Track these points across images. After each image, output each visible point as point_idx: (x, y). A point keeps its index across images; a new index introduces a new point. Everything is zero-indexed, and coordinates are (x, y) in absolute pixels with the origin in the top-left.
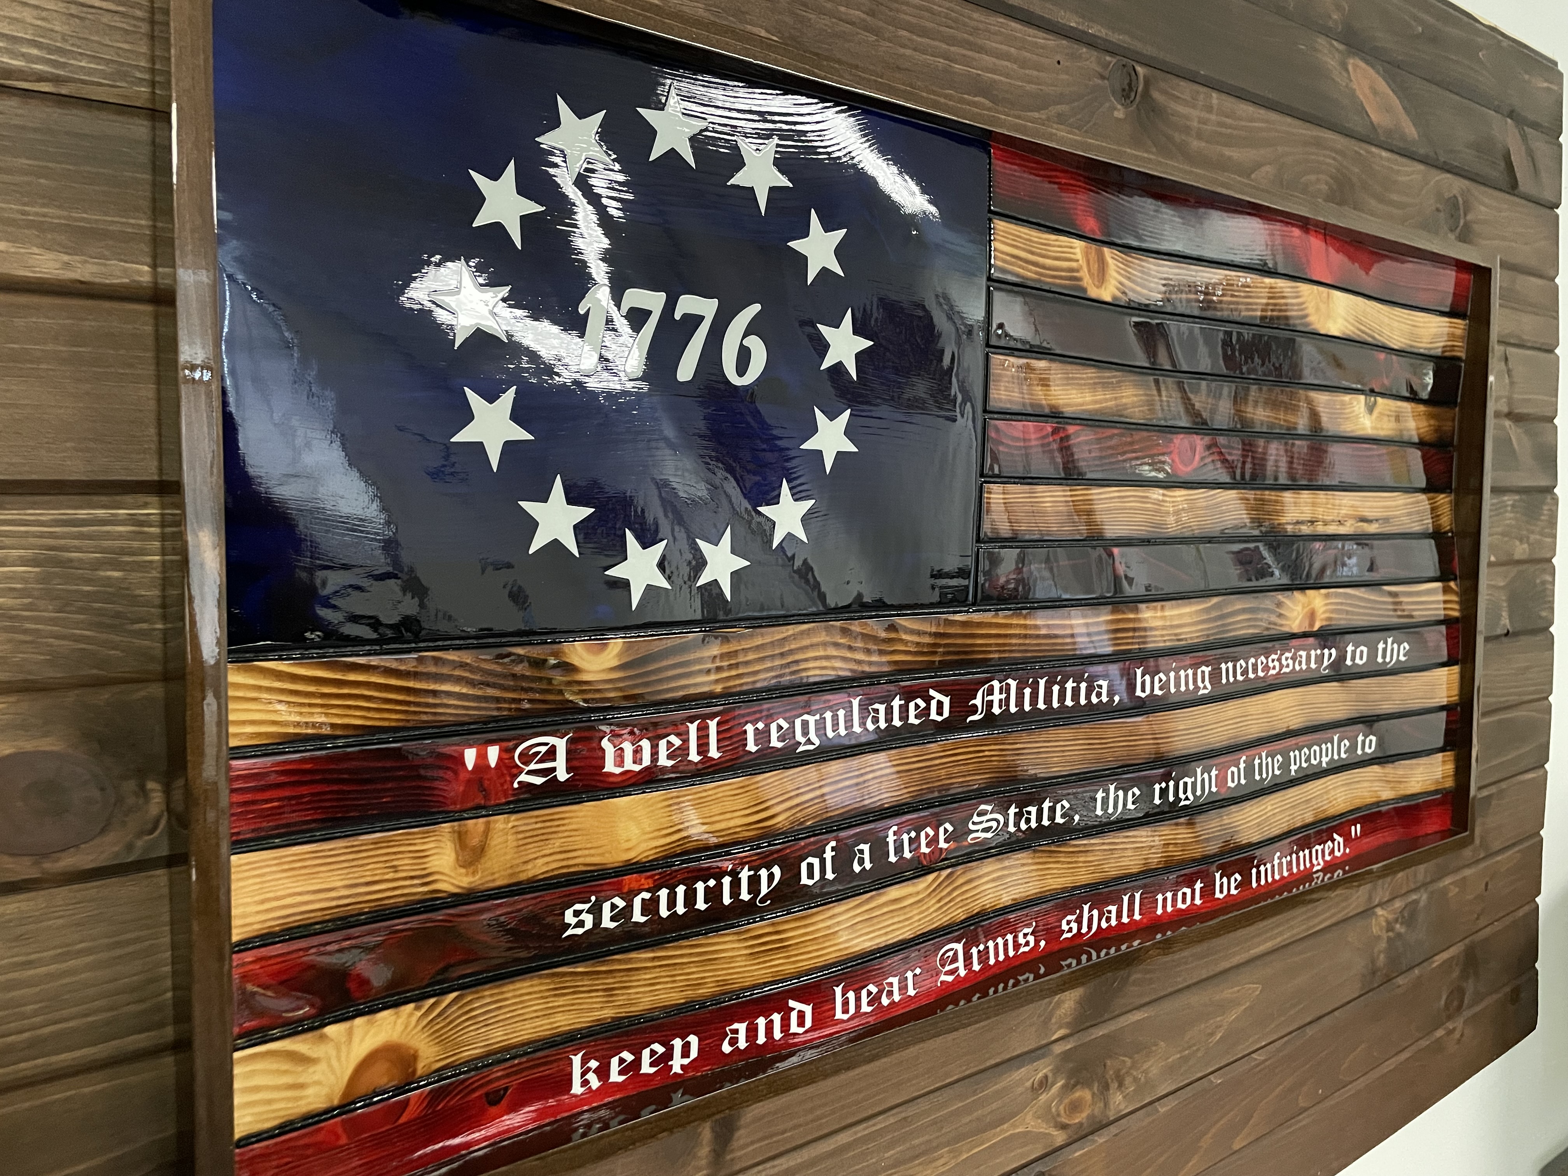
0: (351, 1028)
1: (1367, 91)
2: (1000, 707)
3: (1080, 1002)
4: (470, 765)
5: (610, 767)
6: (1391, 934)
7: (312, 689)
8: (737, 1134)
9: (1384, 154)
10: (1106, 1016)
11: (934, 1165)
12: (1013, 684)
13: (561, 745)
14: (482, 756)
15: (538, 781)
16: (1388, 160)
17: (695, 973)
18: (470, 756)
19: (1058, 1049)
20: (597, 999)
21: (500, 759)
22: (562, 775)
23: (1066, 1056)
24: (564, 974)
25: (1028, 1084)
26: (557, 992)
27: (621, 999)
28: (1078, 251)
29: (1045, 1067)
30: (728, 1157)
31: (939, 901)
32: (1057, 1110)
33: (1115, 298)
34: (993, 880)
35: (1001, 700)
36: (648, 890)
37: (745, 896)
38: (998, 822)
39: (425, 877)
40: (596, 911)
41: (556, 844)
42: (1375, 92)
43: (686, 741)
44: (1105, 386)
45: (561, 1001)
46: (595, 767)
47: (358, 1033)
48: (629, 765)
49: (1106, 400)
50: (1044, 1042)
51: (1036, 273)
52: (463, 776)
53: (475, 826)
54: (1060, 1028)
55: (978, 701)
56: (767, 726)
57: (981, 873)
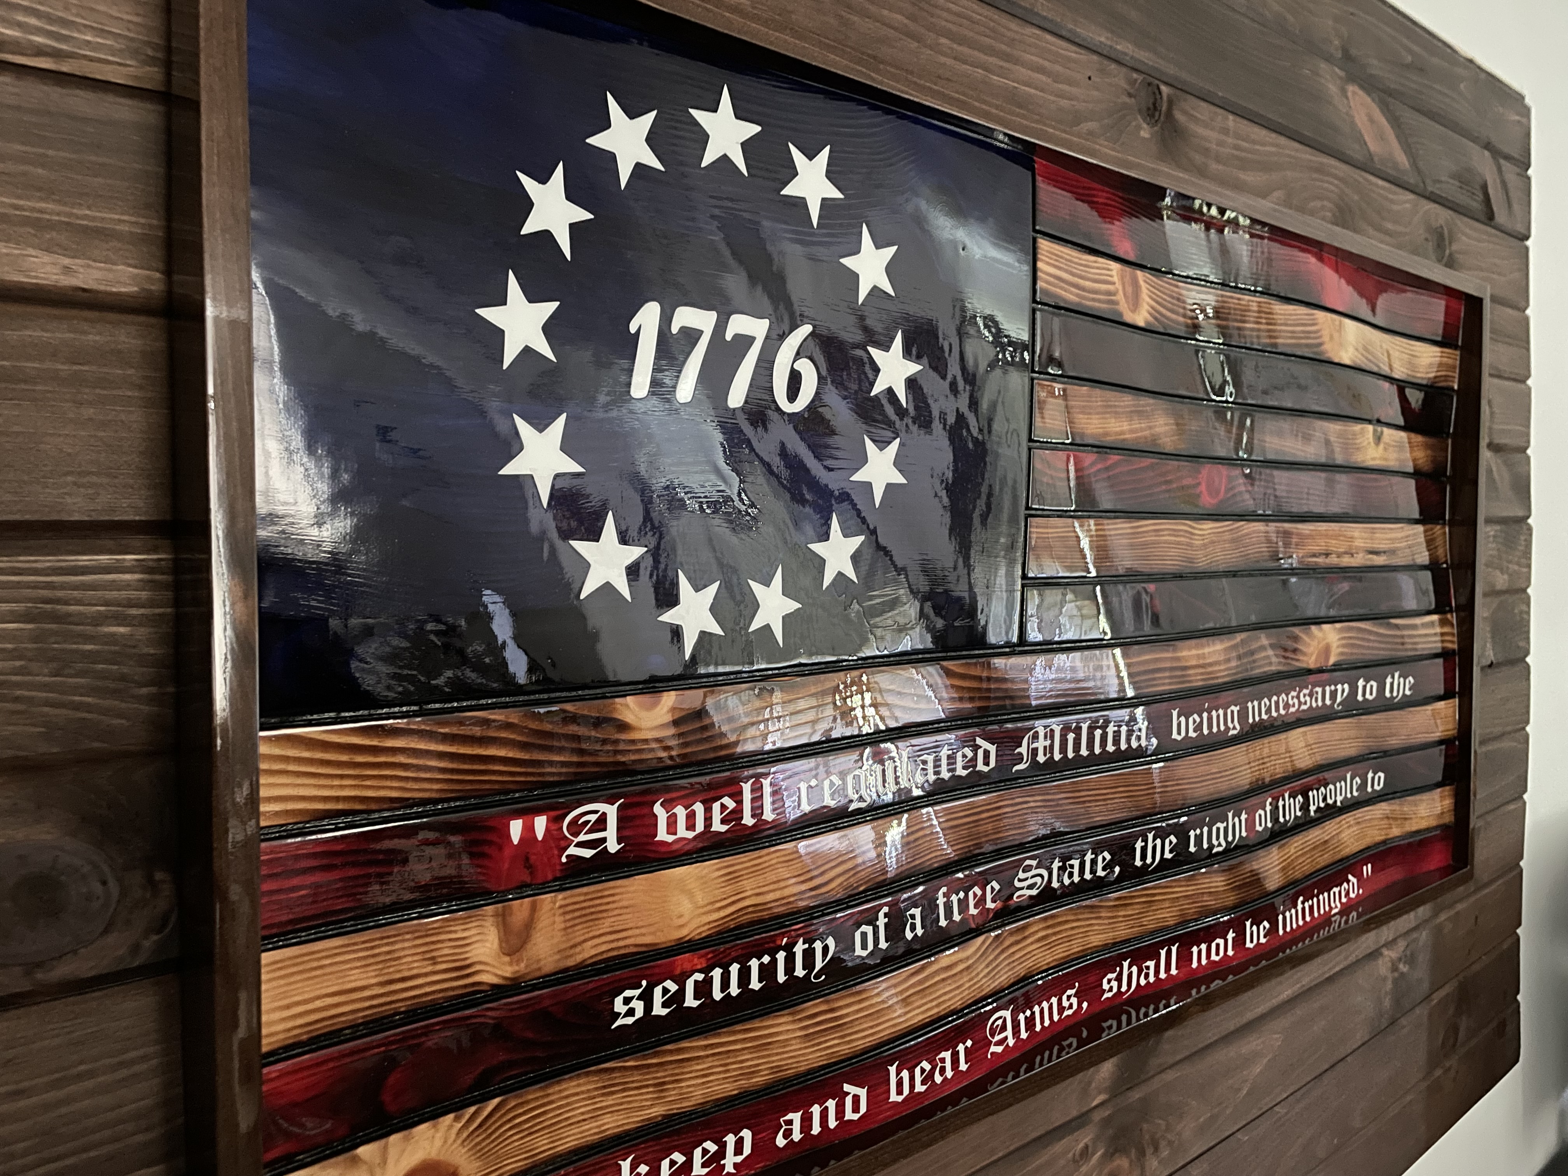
0: (386, 1148)
1: (1365, 119)
2: (1045, 755)
3: (1120, 1064)
4: (515, 839)
5: (662, 835)
6: (1396, 975)
7: (344, 758)
9: (1380, 182)
10: (1143, 1077)
12: (1057, 729)
13: (611, 811)
14: (529, 829)
15: (588, 853)
16: (1383, 188)
17: (749, 1060)
18: (516, 828)
19: (1097, 1116)
20: (648, 1094)
21: (547, 829)
22: (613, 846)
23: (1106, 1122)
24: (613, 1070)
25: (1070, 1155)
26: (606, 1091)
27: (672, 1095)
28: (1114, 273)
29: (1085, 1137)
31: (987, 966)
33: (1147, 322)
34: (1037, 941)
35: (1045, 747)
36: (700, 971)
37: (800, 972)
38: (1042, 876)
39: (463, 968)
40: (647, 998)
41: (606, 925)
42: (1371, 120)
43: (740, 803)
44: (1140, 413)
45: (610, 1100)
46: (647, 836)
47: (393, 1153)
48: (682, 832)
49: (1142, 430)
50: (1085, 1109)
51: (1077, 295)
52: (507, 852)
53: (520, 908)
54: (1100, 1093)
55: (1023, 750)
57: (1027, 934)
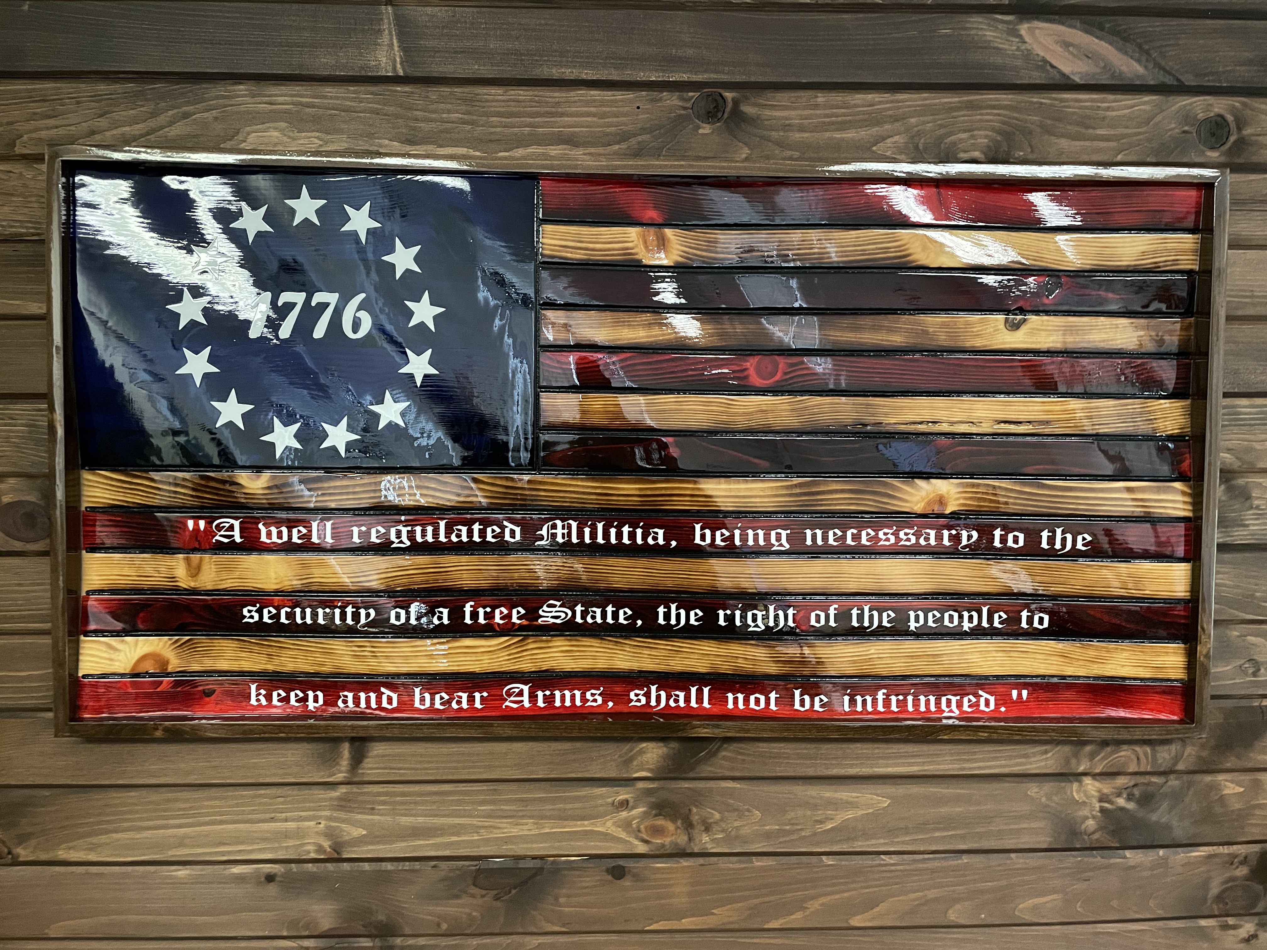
0: (137, 641)
2: (563, 538)
3: (665, 757)
4: (191, 528)
5: (264, 538)
6: (1106, 804)
7: (119, 484)
8: (367, 760)
11: (520, 827)
12: (574, 525)
13: (237, 524)
14: (196, 525)
15: (226, 540)
17: (320, 658)
18: (190, 524)
20: (263, 658)
21: (205, 528)
22: (238, 539)
23: (649, 792)
24: (244, 641)
25: (608, 800)
26: (242, 649)
27: (276, 662)
28: (634, 235)
29: (627, 793)
30: (360, 771)
31: (509, 655)
32: (638, 827)
34: (562, 652)
35: (563, 534)
36: (289, 607)
37: (349, 621)
38: (567, 614)
39: (173, 578)
40: (260, 612)
41: (237, 574)
43: (310, 531)
45: (243, 654)
46: (256, 538)
47: (140, 645)
48: (275, 539)
50: (624, 776)
51: (587, 254)
52: (187, 533)
53: (195, 557)
54: (643, 770)
55: (544, 532)
56: (369, 529)
57: (550, 645)
